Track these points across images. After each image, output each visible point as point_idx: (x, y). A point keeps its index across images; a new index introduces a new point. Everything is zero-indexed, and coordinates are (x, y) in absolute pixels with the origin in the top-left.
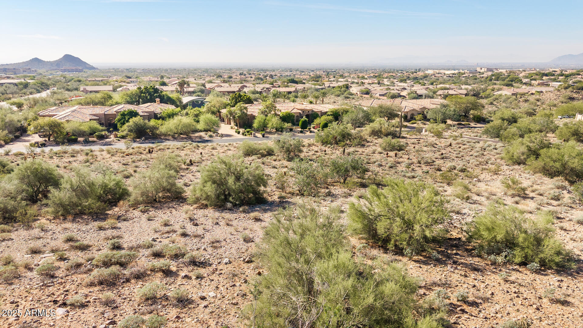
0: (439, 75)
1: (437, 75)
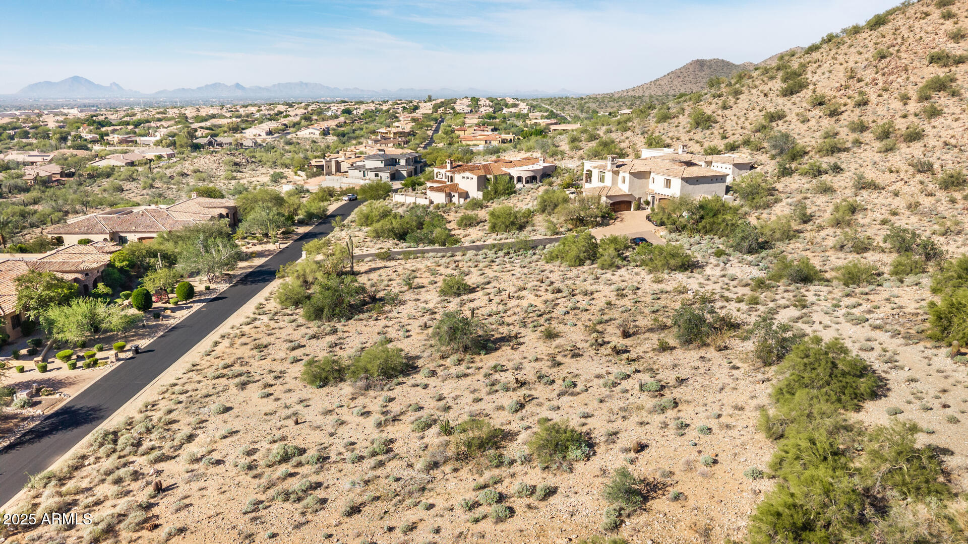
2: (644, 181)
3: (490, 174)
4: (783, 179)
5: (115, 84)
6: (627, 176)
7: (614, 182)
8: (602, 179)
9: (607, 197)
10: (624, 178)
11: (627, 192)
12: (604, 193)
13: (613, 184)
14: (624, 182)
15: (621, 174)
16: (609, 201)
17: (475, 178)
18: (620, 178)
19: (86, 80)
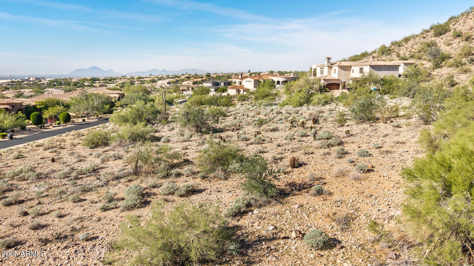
2: (347, 72)
3: (261, 79)
4: (436, 70)
5: (111, 70)
6: (337, 68)
7: (329, 73)
8: (322, 73)
9: (324, 80)
10: (335, 70)
11: (337, 78)
12: (323, 78)
13: (328, 74)
14: (335, 72)
15: (333, 68)
16: (325, 82)
17: (253, 81)
18: (333, 70)
19: (98, 68)
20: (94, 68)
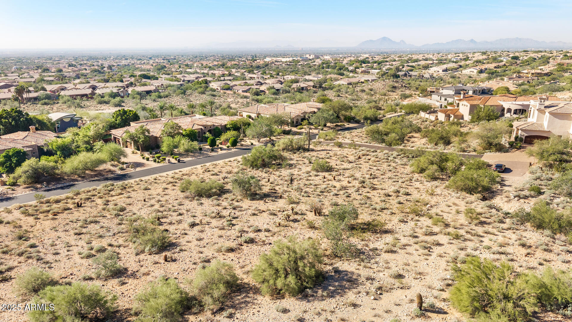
0: (278, 63)
1: (276, 63)
2: (566, 121)
3: (484, 103)
7: (539, 119)
13: (537, 121)
15: (546, 114)
18: (545, 117)
20: (384, 39)
